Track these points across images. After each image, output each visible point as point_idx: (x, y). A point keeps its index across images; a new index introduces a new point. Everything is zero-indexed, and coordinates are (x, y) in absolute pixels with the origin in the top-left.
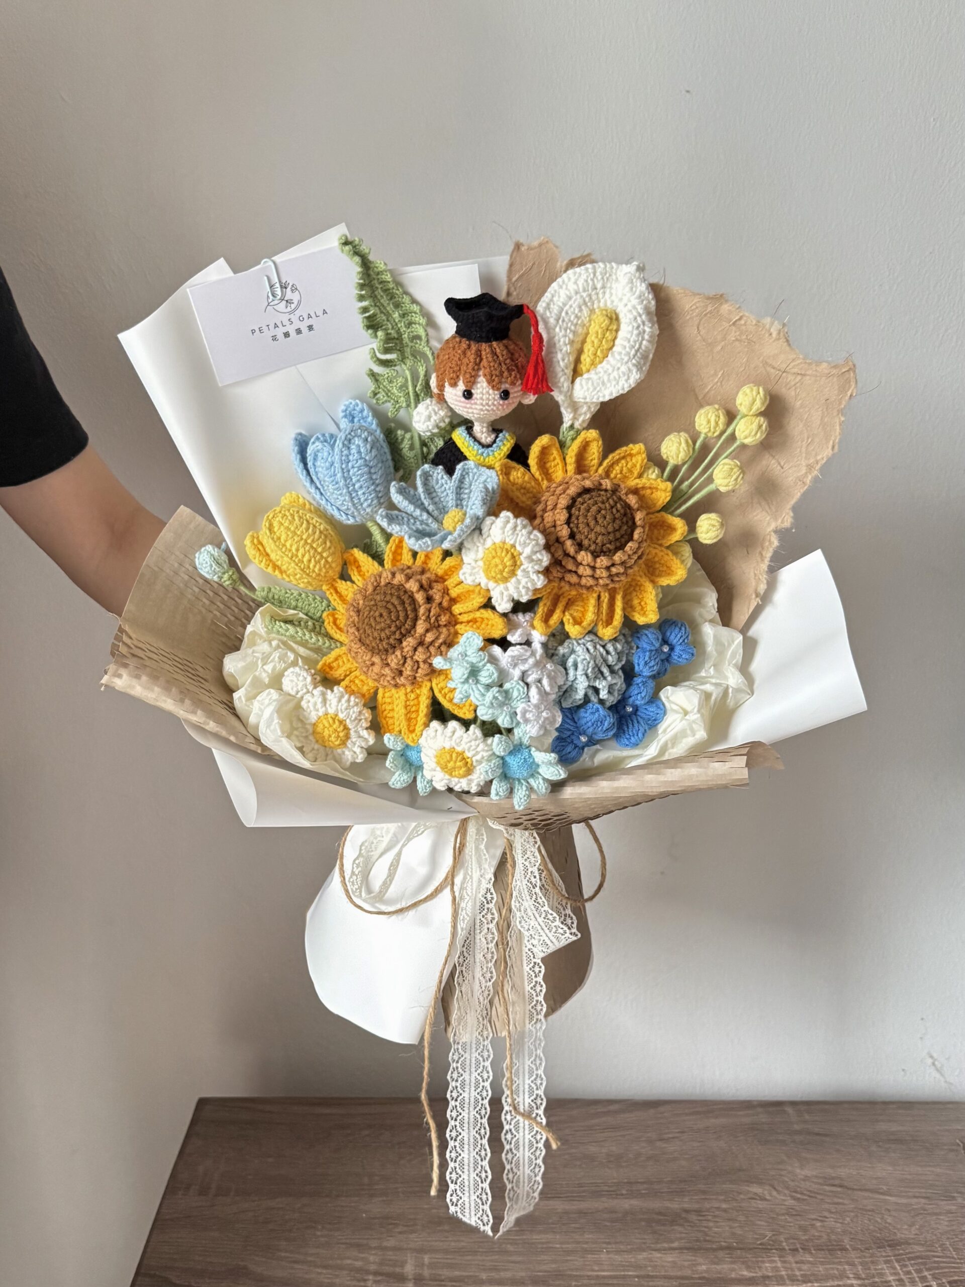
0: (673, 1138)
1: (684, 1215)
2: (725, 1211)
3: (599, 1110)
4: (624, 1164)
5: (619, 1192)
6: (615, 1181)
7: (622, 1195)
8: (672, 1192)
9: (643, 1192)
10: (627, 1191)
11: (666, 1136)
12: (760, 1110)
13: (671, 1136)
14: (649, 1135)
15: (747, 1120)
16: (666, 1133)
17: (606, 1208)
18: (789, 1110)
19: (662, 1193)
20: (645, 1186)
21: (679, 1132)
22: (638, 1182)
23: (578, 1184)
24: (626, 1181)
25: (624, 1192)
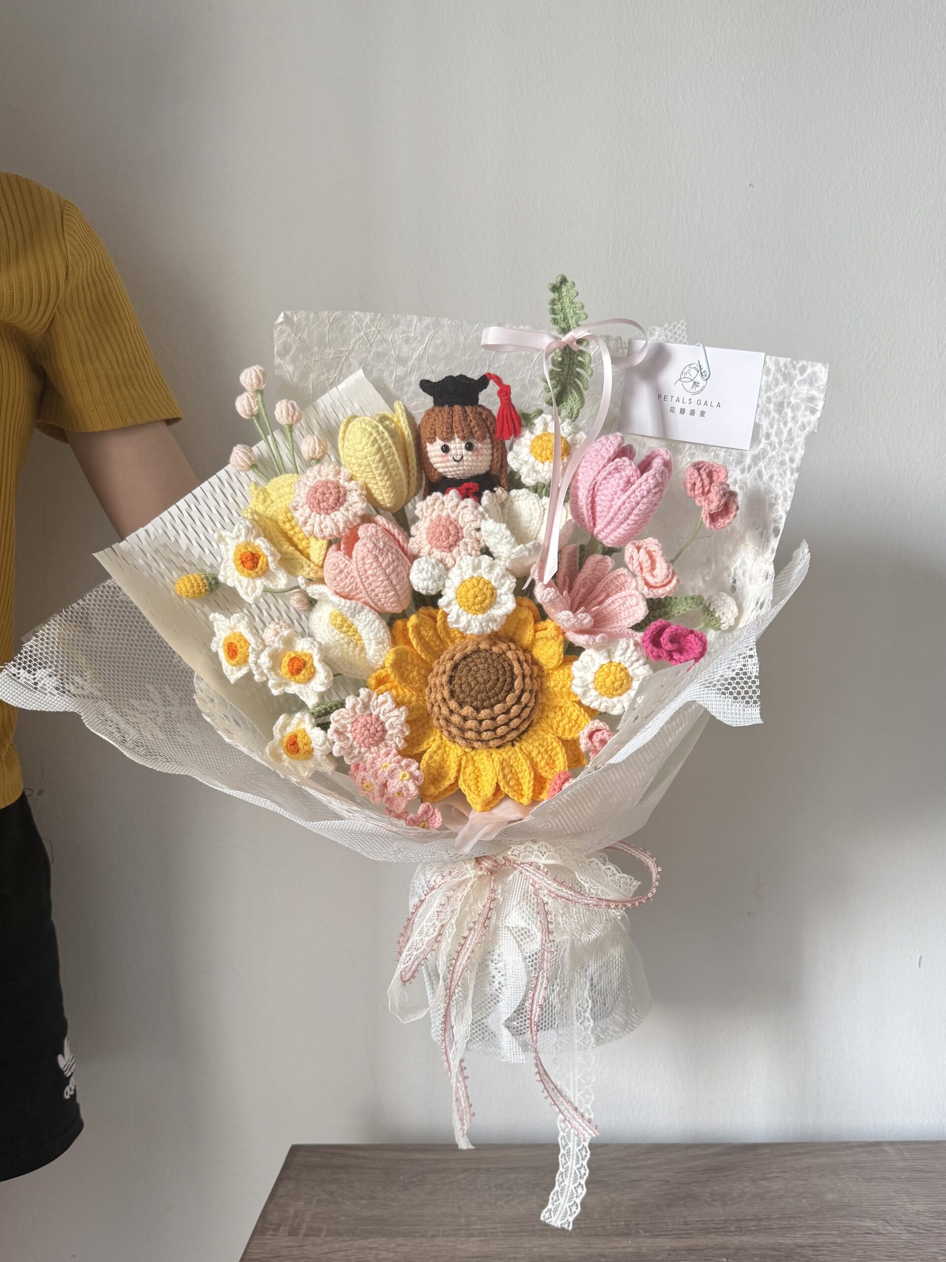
0: (777, 1177)
1: (798, 1250)
2: (841, 1245)
3: (698, 1153)
4: (729, 1203)
5: (727, 1230)
6: (723, 1218)
7: (731, 1231)
8: (782, 1228)
9: (753, 1228)
10: (736, 1227)
11: (768, 1176)
12: (859, 1150)
13: (773, 1175)
14: (751, 1175)
15: (849, 1159)
16: (768, 1173)
17: (717, 1245)
18: (888, 1149)
19: (773, 1229)
20: (754, 1223)
21: (782, 1172)
22: (745, 1220)
23: (684, 1222)
24: (733, 1218)
25: (733, 1229)
